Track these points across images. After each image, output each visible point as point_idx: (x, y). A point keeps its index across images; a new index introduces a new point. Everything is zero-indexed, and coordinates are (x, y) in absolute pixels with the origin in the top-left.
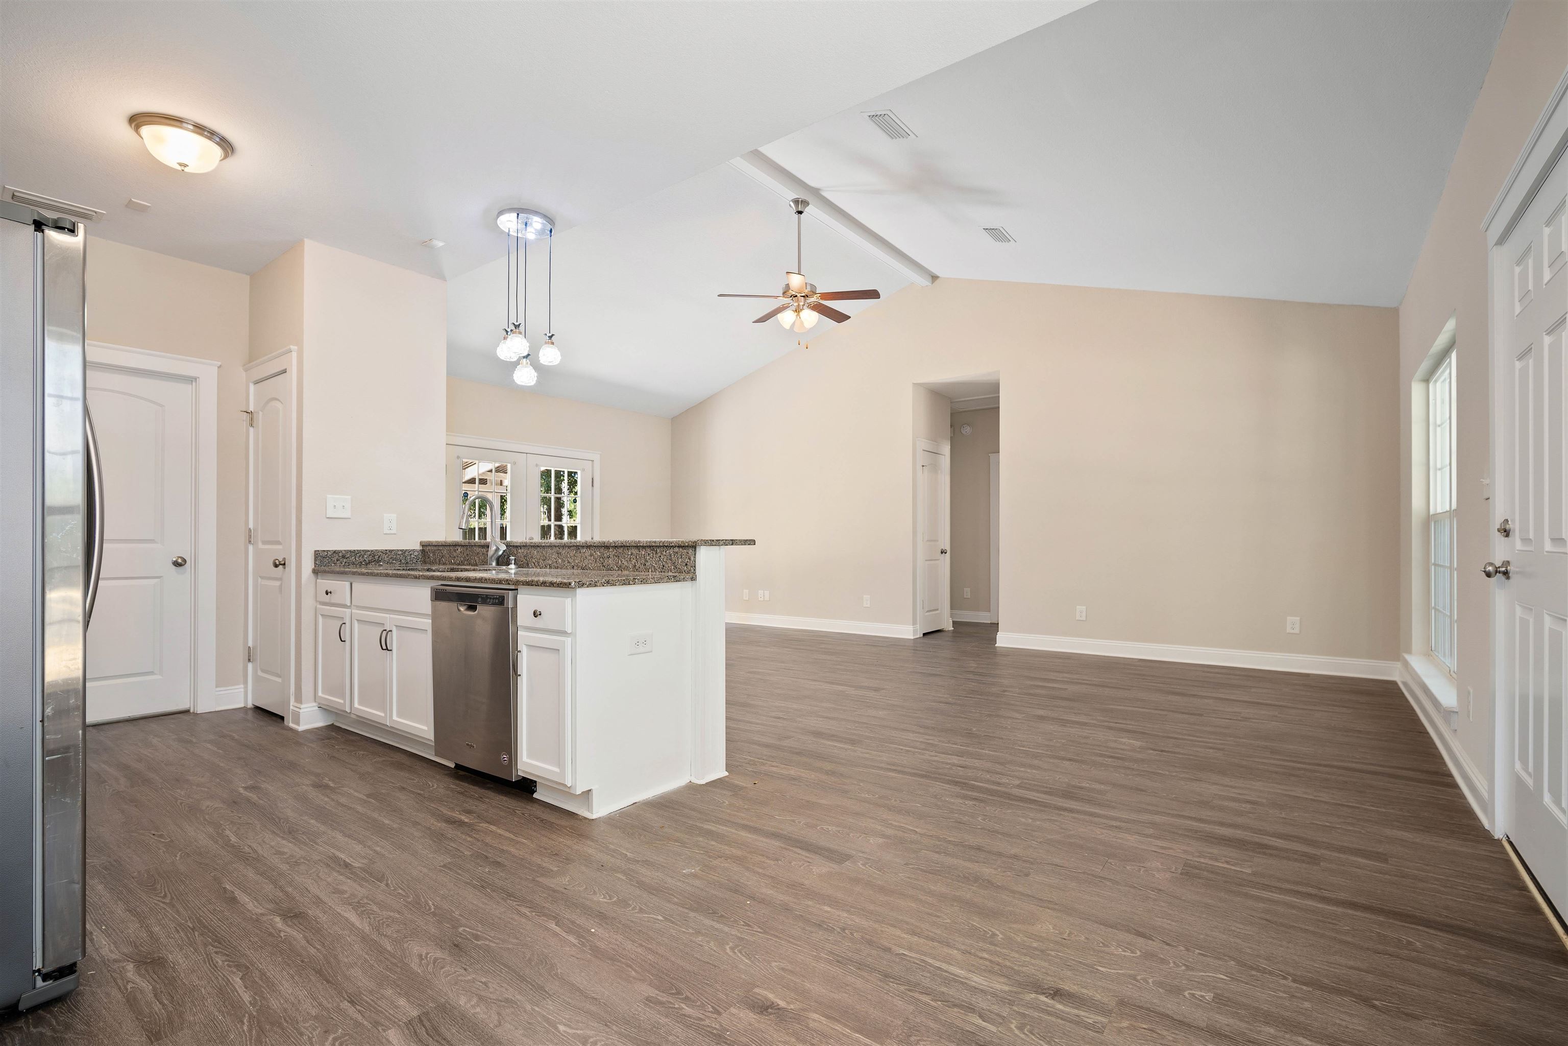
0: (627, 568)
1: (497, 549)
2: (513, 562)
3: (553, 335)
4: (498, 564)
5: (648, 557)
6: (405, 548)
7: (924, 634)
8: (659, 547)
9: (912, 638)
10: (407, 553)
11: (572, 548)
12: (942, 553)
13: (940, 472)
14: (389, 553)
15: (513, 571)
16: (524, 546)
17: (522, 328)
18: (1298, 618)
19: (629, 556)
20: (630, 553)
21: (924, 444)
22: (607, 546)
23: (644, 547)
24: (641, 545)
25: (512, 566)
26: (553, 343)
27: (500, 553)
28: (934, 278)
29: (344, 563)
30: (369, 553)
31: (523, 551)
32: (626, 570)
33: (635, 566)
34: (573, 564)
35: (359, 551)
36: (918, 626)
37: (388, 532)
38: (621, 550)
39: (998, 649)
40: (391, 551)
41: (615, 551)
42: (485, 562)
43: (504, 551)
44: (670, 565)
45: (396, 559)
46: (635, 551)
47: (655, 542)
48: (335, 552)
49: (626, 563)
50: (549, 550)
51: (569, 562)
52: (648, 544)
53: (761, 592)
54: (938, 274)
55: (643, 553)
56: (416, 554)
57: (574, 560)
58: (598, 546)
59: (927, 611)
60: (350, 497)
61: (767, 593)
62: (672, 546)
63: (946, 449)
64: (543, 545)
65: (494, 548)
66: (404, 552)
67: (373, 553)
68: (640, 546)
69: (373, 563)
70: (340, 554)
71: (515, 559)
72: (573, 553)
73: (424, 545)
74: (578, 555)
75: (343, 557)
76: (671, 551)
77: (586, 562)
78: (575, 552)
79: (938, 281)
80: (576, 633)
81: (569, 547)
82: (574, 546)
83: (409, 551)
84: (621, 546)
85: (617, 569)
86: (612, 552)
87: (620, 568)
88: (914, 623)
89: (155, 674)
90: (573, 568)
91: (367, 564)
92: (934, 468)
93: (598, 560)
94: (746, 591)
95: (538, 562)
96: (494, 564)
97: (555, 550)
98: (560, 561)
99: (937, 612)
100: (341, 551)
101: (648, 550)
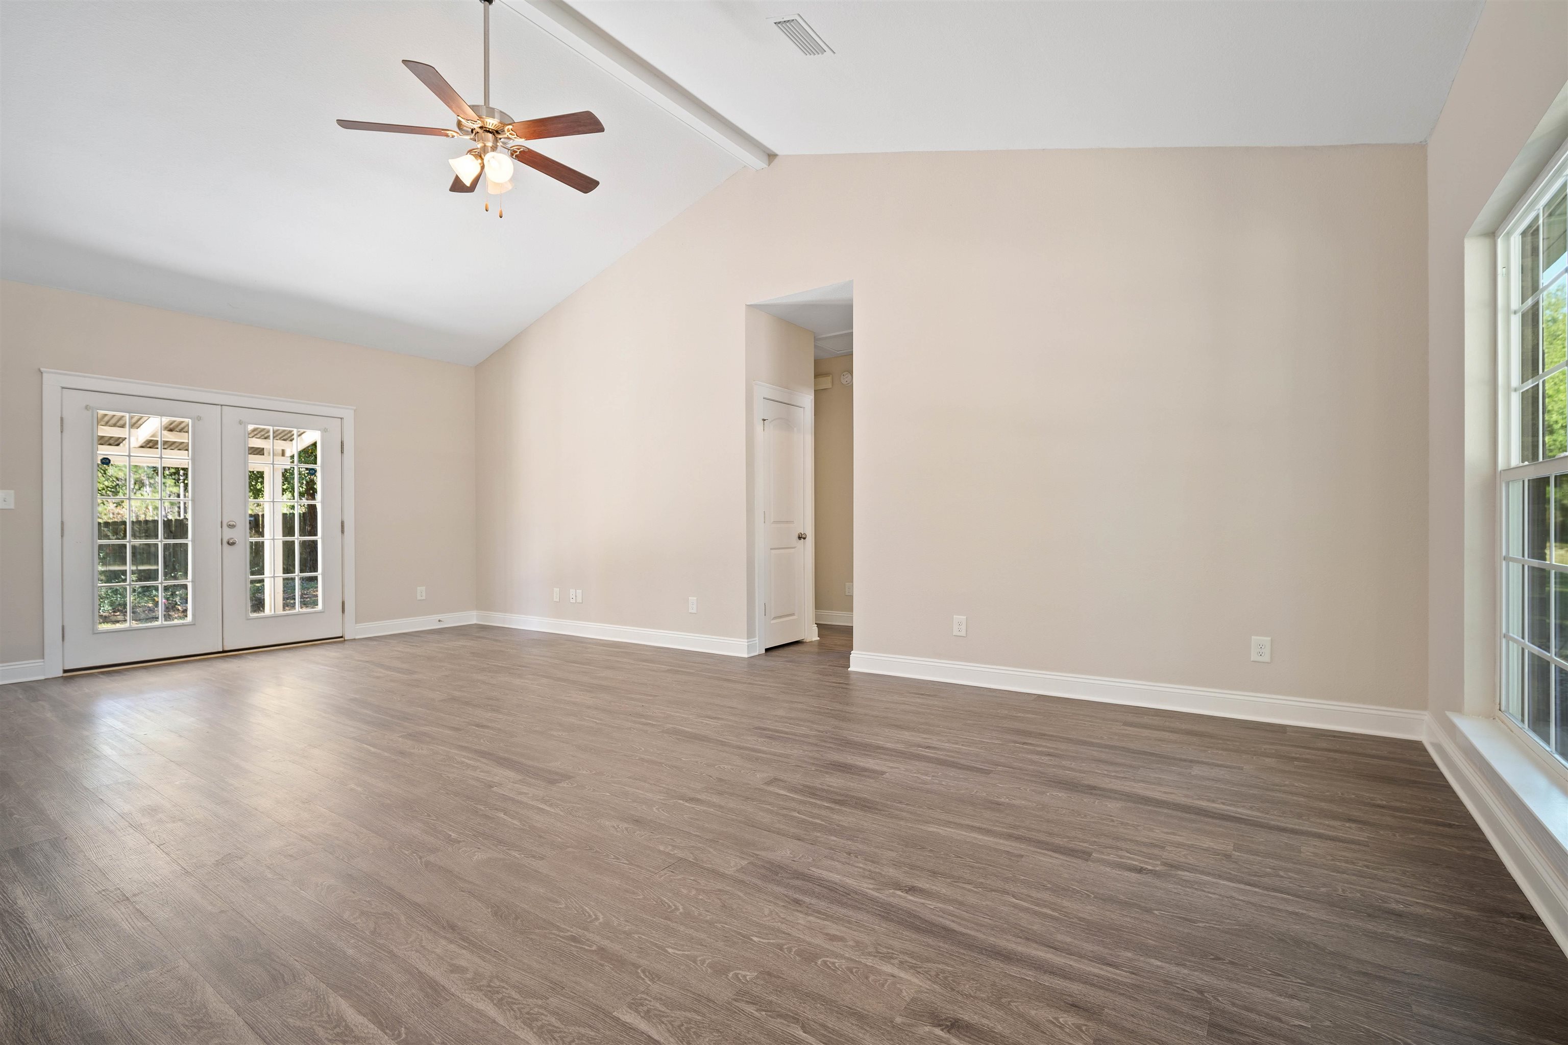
7: (767, 650)
9: (746, 656)
12: (800, 538)
13: (795, 429)
18: (1269, 639)
21: (764, 390)
28: (771, 156)
36: (757, 639)
39: (852, 676)
53: (572, 591)
54: (777, 152)
59: (775, 618)
61: (579, 591)
63: (807, 400)
79: (776, 161)
88: (750, 634)
92: (787, 423)
94: (556, 590)
99: (791, 618)
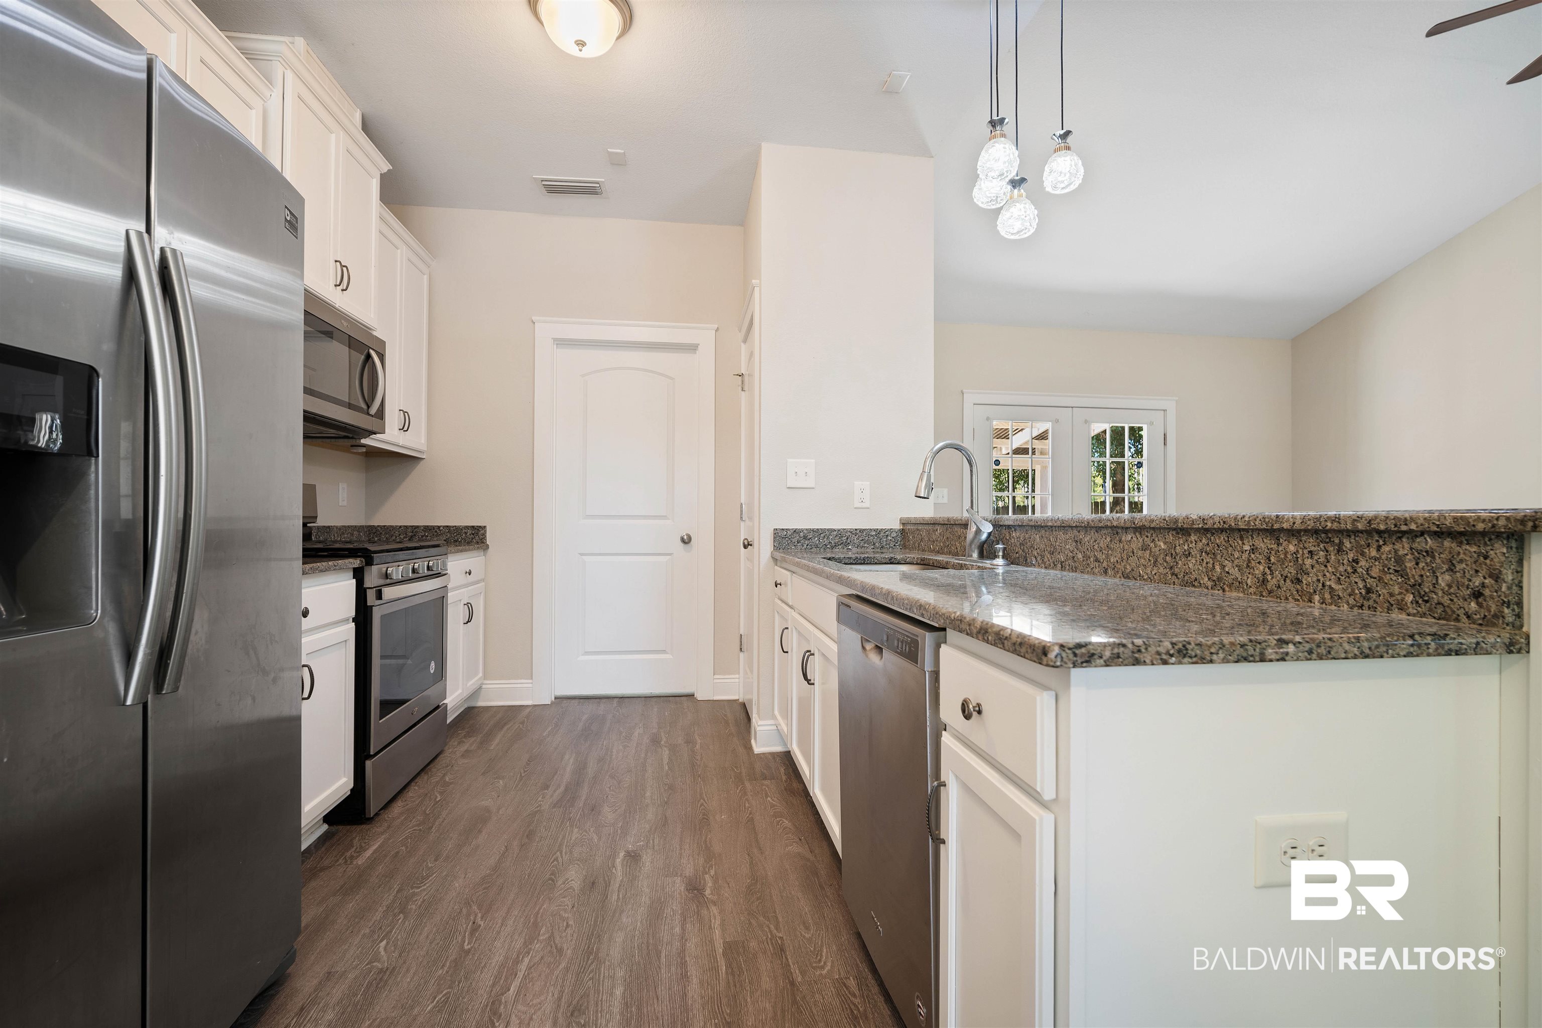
0: (1238, 585)
1: (978, 531)
2: (1001, 554)
3: (1068, 133)
4: (981, 556)
5: (1308, 562)
6: (880, 528)
8: (1348, 533)
10: (882, 534)
11: (1104, 531)
14: (860, 534)
15: (1000, 570)
16: (1019, 526)
17: (1009, 128)
19: (1245, 556)
20: (1247, 547)
22: (1182, 529)
23: (1293, 533)
24: (1285, 526)
25: (1000, 561)
26: (1068, 148)
27: (984, 537)
29: (805, 546)
30: (835, 533)
31: (1018, 534)
32: (1237, 589)
33: (1264, 582)
34: (1105, 564)
35: (823, 531)
37: (860, 505)
38: (1221, 539)
40: (862, 531)
41: (1204, 541)
42: (962, 552)
43: (990, 534)
44: (1396, 589)
45: (868, 542)
46: (1263, 543)
47: (1336, 519)
48: (795, 531)
49: (1235, 572)
50: (1061, 535)
51: (1097, 560)
52: (1311, 525)
55: (1292, 548)
56: (894, 535)
57: (1107, 556)
58: (1160, 528)
60: (813, 461)
62: (1411, 531)
64: (1050, 524)
65: (974, 529)
66: (878, 532)
67: (840, 533)
68: (1282, 530)
69: (840, 547)
70: (802, 534)
71: (1004, 549)
72: (1105, 541)
73: (904, 523)
74: (1116, 546)
75: (805, 537)
76: (1403, 547)
77: (1133, 561)
78: (1108, 539)
80: (1068, 801)
81: (1098, 529)
82: (1106, 527)
83: (886, 531)
84: (1222, 530)
85: (1210, 584)
86: (1195, 544)
87: (1217, 583)
89: (668, 653)
90: (1106, 572)
91: (832, 548)
93: (1160, 560)
95: (1043, 557)
96: (975, 555)
97: (1071, 534)
98: (1080, 556)
100: (802, 530)
101: (1310, 543)
